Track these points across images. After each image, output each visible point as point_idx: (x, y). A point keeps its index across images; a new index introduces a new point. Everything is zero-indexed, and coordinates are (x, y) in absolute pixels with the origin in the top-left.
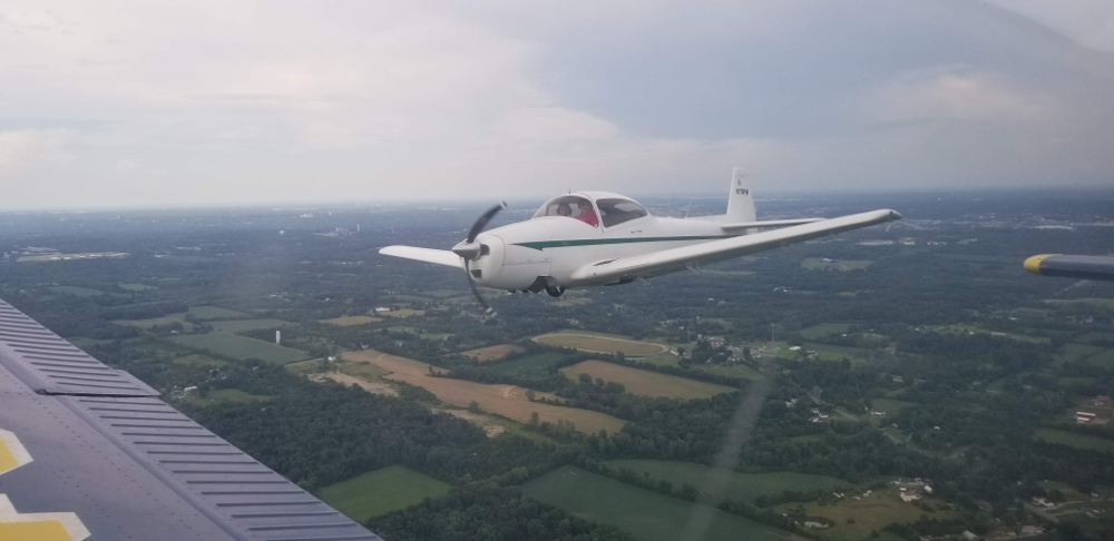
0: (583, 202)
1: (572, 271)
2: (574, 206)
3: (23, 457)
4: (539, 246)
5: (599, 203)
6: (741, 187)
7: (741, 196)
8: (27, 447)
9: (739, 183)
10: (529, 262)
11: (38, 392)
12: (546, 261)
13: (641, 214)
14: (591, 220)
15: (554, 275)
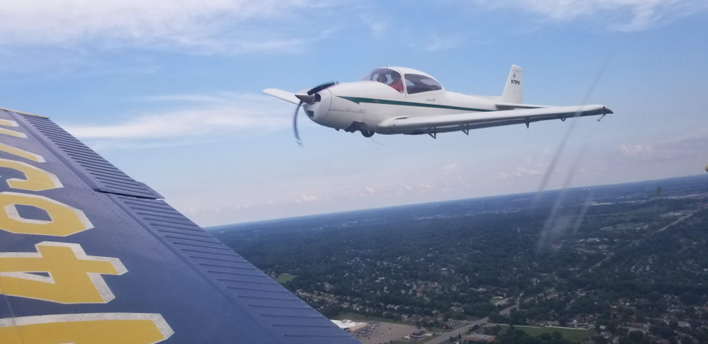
0: (396, 75)
1: (380, 121)
2: (389, 77)
3: (88, 225)
4: (357, 100)
5: (407, 76)
6: (515, 79)
7: (514, 84)
8: (90, 220)
9: (515, 76)
10: (348, 110)
11: (95, 190)
12: (361, 111)
13: (437, 88)
14: (399, 88)
15: (366, 123)
